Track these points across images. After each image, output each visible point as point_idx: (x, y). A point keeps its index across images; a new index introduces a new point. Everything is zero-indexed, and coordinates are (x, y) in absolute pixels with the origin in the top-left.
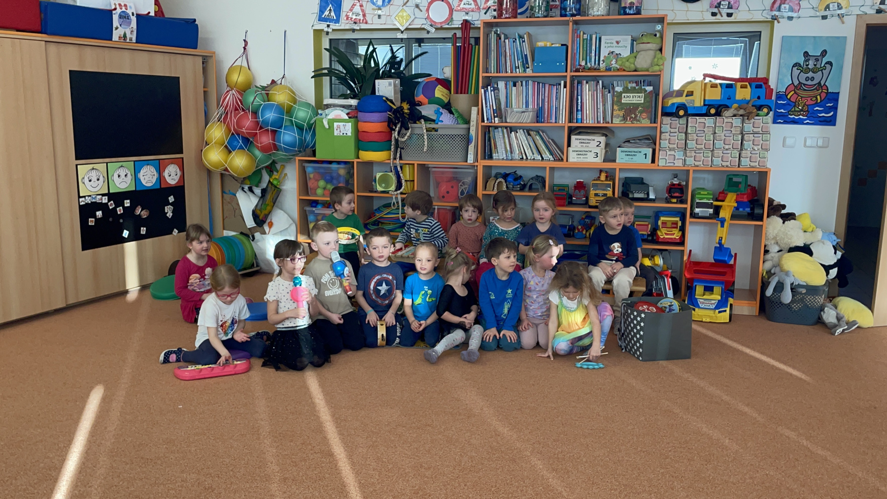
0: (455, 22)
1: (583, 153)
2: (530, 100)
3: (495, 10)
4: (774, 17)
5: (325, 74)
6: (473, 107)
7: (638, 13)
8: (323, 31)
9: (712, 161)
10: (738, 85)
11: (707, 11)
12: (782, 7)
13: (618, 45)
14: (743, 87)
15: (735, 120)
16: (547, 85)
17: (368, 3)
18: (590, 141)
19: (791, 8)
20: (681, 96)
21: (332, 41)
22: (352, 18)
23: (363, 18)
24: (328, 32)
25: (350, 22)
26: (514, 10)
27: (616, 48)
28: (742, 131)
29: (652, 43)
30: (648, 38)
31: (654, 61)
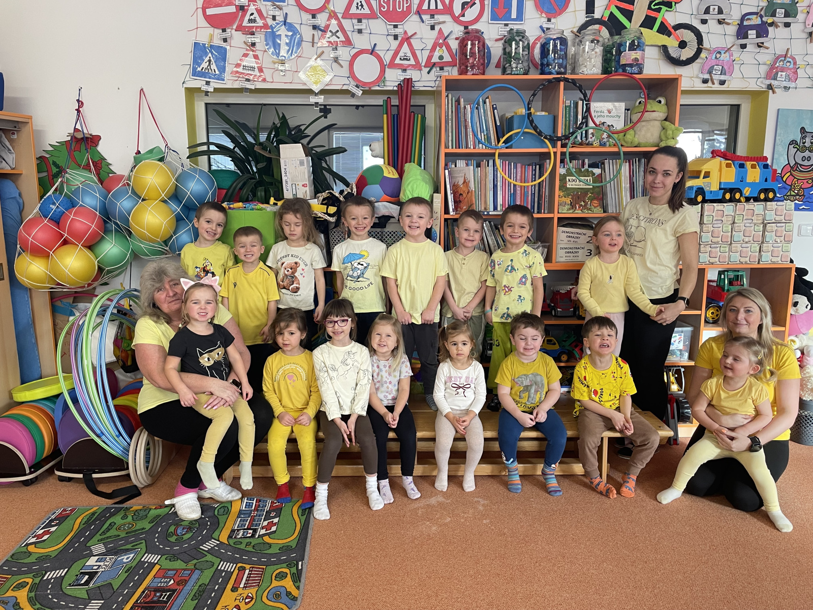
0: (388, 83)
1: (574, 250)
2: (499, 184)
3: (442, 69)
4: (770, 87)
5: (202, 153)
6: (435, 194)
7: (640, 72)
8: (198, 90)
9: (729, 257)
10: (748, 164)
11: (697, 77)
12: (779, 76)
13: (610, 115)
14: (753, 167)
15: (757, 206)
16: (519, 165)
17: (265, 53)
18: (579, 236)
19: (787, 76)
20: (698, 177)
21: (208, 106)
22: (243, 73)
23: (258, 74)
24: (208, 92)
25: (239, 79)
26: (482, 64)
27: (608, 118)
28: (764, 220)
29: (658, 111)
30: (652, 105)
31: (665, 134)
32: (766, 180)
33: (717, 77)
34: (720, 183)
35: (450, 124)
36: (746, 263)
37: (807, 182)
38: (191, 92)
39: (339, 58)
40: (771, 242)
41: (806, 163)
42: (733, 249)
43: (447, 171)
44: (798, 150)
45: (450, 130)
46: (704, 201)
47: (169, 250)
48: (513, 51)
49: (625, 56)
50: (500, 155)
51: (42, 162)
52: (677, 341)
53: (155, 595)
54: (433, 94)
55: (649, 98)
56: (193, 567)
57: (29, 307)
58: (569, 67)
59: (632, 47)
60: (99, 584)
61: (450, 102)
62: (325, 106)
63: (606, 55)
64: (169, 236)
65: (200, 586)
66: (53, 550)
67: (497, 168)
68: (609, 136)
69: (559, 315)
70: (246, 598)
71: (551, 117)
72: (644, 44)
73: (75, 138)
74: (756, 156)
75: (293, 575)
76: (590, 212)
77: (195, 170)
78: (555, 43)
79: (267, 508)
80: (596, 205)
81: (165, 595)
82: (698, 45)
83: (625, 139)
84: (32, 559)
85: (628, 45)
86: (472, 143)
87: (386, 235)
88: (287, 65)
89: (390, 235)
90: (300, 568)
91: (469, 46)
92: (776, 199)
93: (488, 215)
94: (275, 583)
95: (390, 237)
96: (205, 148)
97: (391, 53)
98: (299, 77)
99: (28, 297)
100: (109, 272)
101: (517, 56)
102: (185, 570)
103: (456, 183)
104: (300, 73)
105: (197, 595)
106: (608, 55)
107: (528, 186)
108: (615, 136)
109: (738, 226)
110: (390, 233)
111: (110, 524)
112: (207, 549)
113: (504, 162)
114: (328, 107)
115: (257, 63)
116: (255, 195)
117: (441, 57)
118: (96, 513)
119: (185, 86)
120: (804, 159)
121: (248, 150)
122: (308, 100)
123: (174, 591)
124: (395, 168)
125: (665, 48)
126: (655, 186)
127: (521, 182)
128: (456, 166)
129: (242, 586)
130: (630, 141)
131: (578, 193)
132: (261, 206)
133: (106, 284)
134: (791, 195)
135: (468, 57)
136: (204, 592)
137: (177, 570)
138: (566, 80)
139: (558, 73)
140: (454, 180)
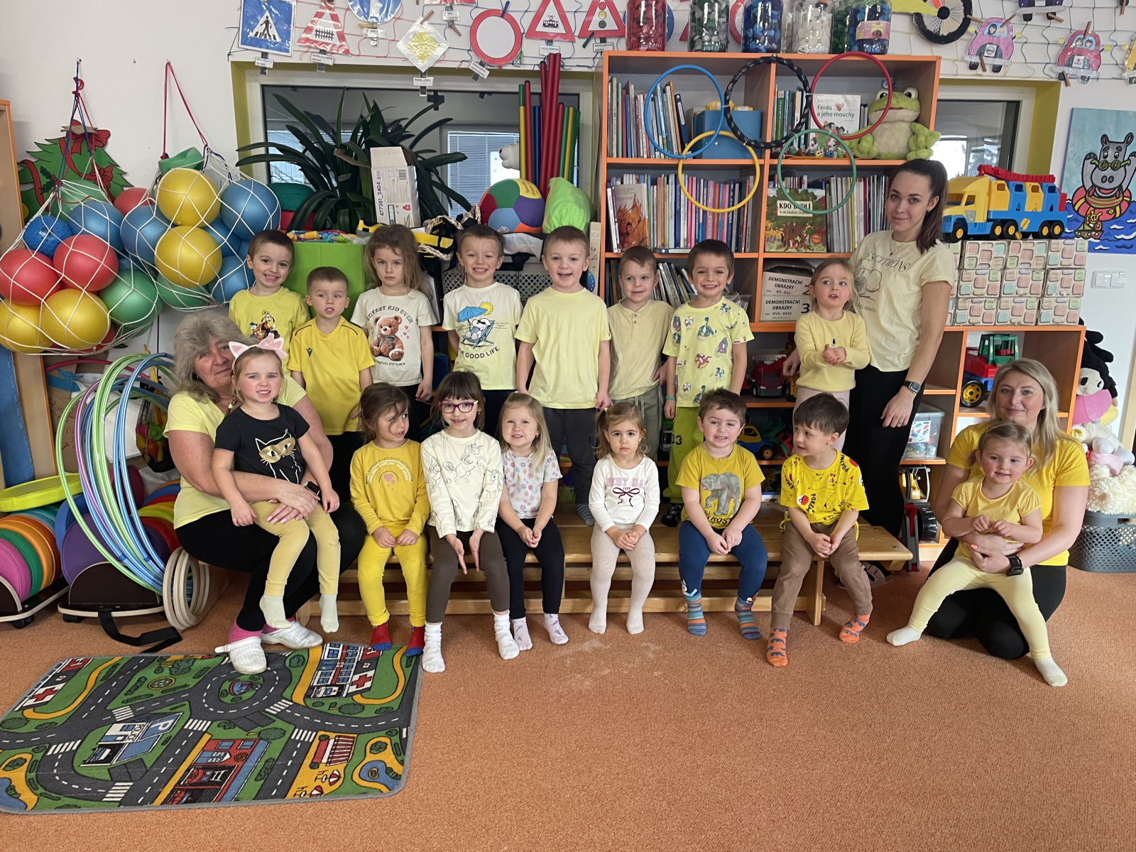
0: (526, 61)
1: (785, 305)
2: (683, 210)
3: (603, 40)
4: (1062, 77)
5: (259, 158)
6: (592, 223)
7: (883, 52)
8: (251, 65)
9: (997, 316)
10: (1028, 186)
11: (963, 60)
12: (1075, 61)
13: (839, 112)
14: (1035, 189)
15: (1037, 246)
16: (711, 183)
17: (348, 12)
18: (793, 284)
19: (1087, 62)
20: (959, 203)
21: (266, 88)
22: (316, 42)
23: (338, 44)
24: (266, 68)
25: (311, 50)
26: (661, 35)
27: (836, 117)
28: (1046, 264)
29: (906, 107)
30: (898, 100)
31: (916, 141)
32: (1051, 209)
33: (989, 62)
34: (988, 212)
35: (615, 122)
36: (1019, 324)
37: (1107, 212)
38: (240, 69)
39: (456, 22)
40: (1054, 295)
41: (1107, 185)
42: (1002, 304)
43: (609, 190)
44: (1097, 166)
45: (615, 131)
46: (966, 237)
47: (213, 299)
48: (706, 16)
49: (861, 28)
50: (684, 167)
51: (26, 169)
52: (922, 431)
53: (204, 774)
54: (591, 78)
55: (895, 89)
56: (256, 737)
57: (13, 378)
58: (783, 42)
59: (873, 15)
60: (126, 761)
61: (615, 89)
62: (435, 92)
63: (836, 26)
64: (212, 278)
65: (267, 761)
66: (59, 715)
67: (680, 187)
68: (838, 144)
69: (762, 394)
70: (330, 777)
71: (757, 114)
72: (889, 10)
73: (73, 134)
74: (1039, 175)
75: (394, 746)
76: (808, 251)
77: (248, 183)
78: (765, 6)
79: (358, 658)
80: (817, 241)
81: (219, 774)
82: (965, 15)
83: (861, 148)
84: (30, 728)
85: (867, 11)
86: (645, 150)
87: (523, 281)
88: (380, 31)
89: (529, 281)
90: (404, 736)
91: (643, 9)
92: (1063, 235)
93: (667, 253)
94: (370, 757)
95: (529, 284)
96: (261, 151)
97: (530, 17)
98: (397, 49)
99: (11, 364)
100: (127, 329)
101: (710, 24)
102: (245, 740)
103: (622, 207)
104: (400, 43)
105: (263, 774)
106: (840, 26)
107: (723, 214)
108: (846, 143)
109: (1010, 273)
110: (529, 278)
111: (139, 680)
112: (275, 713)
113: (690, 179)
114: (439, 94)
115: (336, 27)
116: (335, 220)
117: (602, 24)
118: (119, 664)
119: (231, 58)
120: (1104, 179)
121: (325, 155)
122: (410, 82)
123: (231, 768)
124: (535, 184)
125: (918, 18)
126: (898, 216)
127: (714, 207)
128: (622, 183)
129: (325, 760)
130: (866, 150)
131: (792, 223)
132: (344, 236)
133: (123, 346)
134: (1084, 230)
135: (641, 24)
136: (272, 769)
137: (234, 741)
138: (779, 61)
139: (768, 51)
140: (619, 203)
